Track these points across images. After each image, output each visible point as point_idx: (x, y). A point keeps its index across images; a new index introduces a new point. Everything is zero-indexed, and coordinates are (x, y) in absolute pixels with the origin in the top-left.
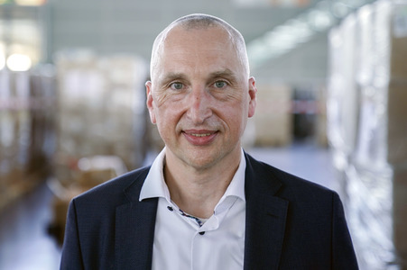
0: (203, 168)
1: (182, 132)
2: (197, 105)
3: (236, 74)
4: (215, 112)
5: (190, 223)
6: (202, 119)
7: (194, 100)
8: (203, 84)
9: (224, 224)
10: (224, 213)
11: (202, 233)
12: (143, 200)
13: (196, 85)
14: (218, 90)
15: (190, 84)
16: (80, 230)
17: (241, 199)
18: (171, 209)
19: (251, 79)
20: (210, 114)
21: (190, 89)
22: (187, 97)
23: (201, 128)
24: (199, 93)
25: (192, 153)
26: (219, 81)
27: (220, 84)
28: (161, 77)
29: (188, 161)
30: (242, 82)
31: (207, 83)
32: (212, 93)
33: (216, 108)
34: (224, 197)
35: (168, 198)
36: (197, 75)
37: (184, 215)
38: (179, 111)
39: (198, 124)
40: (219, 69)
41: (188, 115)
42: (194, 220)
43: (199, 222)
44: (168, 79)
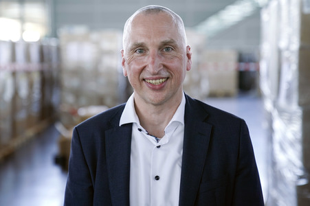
0: (159, 105)
1: (144, 80)
2: (153, 63)
3: (178, 43)
4: (165, 66)
5: (151, 140)
6: (156, 71)
7: (151, 59)
8: (156, 50)
9: (171, 141)
10: (172, 132)
11: (159, 147)
12: (122, 125)
13: (152, 50)
14: (166, 53)
15: (148, 50)
16: (83, 146)
18: (140, 130)
19: (188, 46)
20: (162, 67)
21: (148, 53)
22: (146, 58)
23: (157, 76)
24: (154, 55)
25: (151, 95)
26: (167, 47)
27: (168, 49)
28: (130, 45)
29: (148, 100)
30: (182, 48)
31: (159, 49)
32: (162, 54)
33: (165, 63)
34: (171, 122)
35: (138, 123)
36: (152, 44)
37: (148, 134)
38: (141, 66)
39: (154, 74)
40: (167, 39)
41: (147, 69)
42: (154, 138)
43: (157, 140)
44: (134, 47)
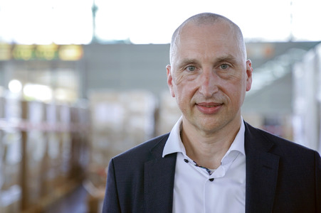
0: (212, 132)
1: (196, 104)
2: (207, 83)
3: (237, 59)
4: (220, 89)
5: (202, 172)
6: (211, 94)
7: (204, 79)
8: (211, 67)
9: (229, 173)
10: (229, 165)
11: (212, 180)
12: (166, 156)
13: (206, 68)
14: (223, 71)
15: (201, 67)
17: (242, 154)
18: (187, 161)
19: (248, 62)
20: (217, 90)
21: (201, 71)
22: (199, 77)
23: (210, 101)
24: (208, 74)
25: (203, 120)
26: (224, 64)
27: (224, 66)
28: (178, 62)
29: (200, 126)
30: (242, 65)
31: (214, 66)
32: (217, 73)
33: (221, 85)
34: (229, 152)
35: (184, 153)
36: (206, 57)
37: (197, 165)
38: (193, 88)
39: (208, 98)
40: (223, 55)
41: (201, 91)
42: (205, 170)
43: (209, 172)
44: (184, 64)
